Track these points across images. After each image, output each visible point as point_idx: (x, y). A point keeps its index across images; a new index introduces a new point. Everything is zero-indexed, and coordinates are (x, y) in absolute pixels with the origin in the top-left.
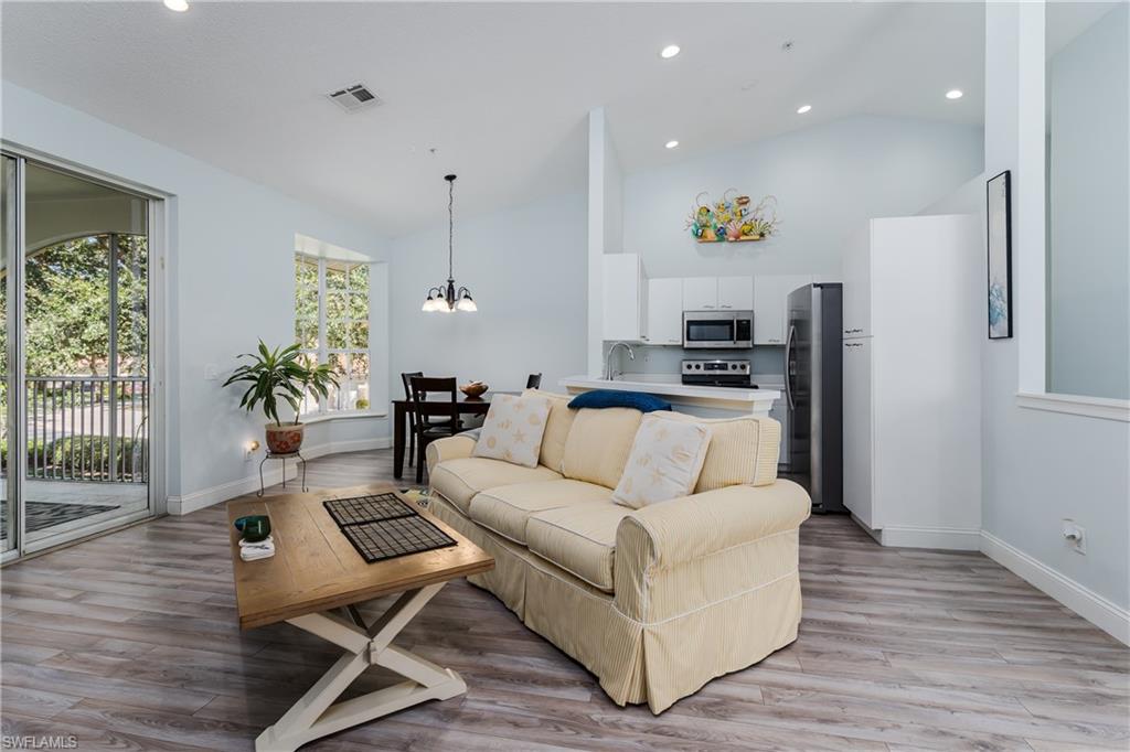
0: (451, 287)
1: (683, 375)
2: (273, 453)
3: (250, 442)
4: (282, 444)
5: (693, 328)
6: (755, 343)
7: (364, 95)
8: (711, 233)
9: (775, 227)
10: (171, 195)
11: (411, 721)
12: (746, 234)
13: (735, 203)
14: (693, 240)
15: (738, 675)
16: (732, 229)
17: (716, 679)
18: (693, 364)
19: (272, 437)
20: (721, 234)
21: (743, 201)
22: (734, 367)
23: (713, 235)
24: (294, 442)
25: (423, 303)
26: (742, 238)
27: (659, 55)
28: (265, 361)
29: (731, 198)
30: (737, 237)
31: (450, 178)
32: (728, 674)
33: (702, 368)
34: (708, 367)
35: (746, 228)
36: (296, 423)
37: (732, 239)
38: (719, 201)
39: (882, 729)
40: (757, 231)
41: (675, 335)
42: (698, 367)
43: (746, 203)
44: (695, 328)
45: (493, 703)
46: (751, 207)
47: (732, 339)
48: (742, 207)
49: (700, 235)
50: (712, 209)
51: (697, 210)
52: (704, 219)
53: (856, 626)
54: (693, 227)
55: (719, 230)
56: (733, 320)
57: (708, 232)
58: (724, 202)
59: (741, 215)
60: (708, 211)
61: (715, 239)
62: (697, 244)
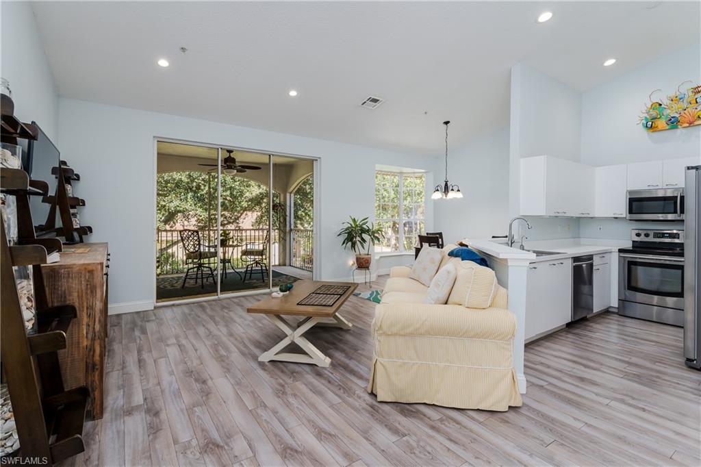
0: (446, 185)
1: (633, 241)
2: (359, 267)
3: (351, 261)
4: (363, 264)
5: (635, 204)
7: (375, 101)
8: (661, 123)
10: (320, 158)
11: (305, 368)
13: (691, 94)
14: (644, 131)
15: (441, 409)
17: (425, 404)
18: (642, 232)
19: (358, 259)
20: (674, 123)
21: (699, 90)
23: (664, 125)
24: (366, 263)
25: (432, 194)
26: (696, 123)
27: (536, 21)
28: (353, 226)
29: (686, 89)
30: (691, 123)
31: (447, 123)
32: (434, 405)
33: (652, 235)
36: (368, 254)
37: (685, 125)
38: (672, 94)
39: (477, 458)
41: (622, 209)
42: (647, 235)
44: (638, 204)
45: (332, 373)
47: (675, 212)
48: (698, 96)
49: (651, 126)
50: (665, 102)
51: (649, 105)
52: (655, 112)
53: (563, 424)
54: (643, 121)
55: (671, 120)
56: (677, 197)
57: (659, 122)
58: (678, 93)
59: (697, 103)
60: (660, 105)
61: (668, 127)
62: (648, 134)
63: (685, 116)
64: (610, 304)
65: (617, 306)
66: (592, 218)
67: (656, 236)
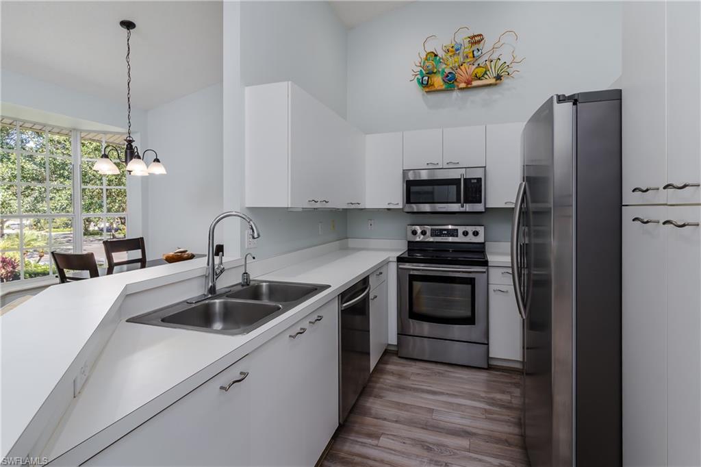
1: (409, 242)
6: (489, 206)
8: (438, 81)
9: (515, 67)
12: (479, 79)
13: (467, 45)
14: (419, 89)
16: (462, 75)
18: (419, 229)
20: (451, 81)
21: (476, 40)
22: (465, 234)
23: (442, 83)
26: (475, 83)
29: (462, 38)
30: (468, 82)
33: (429, 234)
34: (435, 233)
35: (480, 71)
37: (463, 85)
38: (448, 42)
40: (492, 73)
41: (394, 197)
42: (424, 233)
43: (479, 42)
44: (416, 190)
46: (487, 46)
47: (458, 201)
48: (475, 47)
49: (426, 85)
50: (441, 53)
51: (423, 55)
52: (429, 64)
54: (419, 77)
55: (447, 76)
56: (460, 179)
57: (435, 79)
58: (453, 44)
59: (474, 57)
60: (436, 56)
61: (444, 87)
62: (423, 95)
63: (462, 74)
64: (388, 340)
65: (396, 343)
66: (362, 209)
67: (434, 233)
